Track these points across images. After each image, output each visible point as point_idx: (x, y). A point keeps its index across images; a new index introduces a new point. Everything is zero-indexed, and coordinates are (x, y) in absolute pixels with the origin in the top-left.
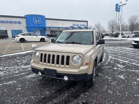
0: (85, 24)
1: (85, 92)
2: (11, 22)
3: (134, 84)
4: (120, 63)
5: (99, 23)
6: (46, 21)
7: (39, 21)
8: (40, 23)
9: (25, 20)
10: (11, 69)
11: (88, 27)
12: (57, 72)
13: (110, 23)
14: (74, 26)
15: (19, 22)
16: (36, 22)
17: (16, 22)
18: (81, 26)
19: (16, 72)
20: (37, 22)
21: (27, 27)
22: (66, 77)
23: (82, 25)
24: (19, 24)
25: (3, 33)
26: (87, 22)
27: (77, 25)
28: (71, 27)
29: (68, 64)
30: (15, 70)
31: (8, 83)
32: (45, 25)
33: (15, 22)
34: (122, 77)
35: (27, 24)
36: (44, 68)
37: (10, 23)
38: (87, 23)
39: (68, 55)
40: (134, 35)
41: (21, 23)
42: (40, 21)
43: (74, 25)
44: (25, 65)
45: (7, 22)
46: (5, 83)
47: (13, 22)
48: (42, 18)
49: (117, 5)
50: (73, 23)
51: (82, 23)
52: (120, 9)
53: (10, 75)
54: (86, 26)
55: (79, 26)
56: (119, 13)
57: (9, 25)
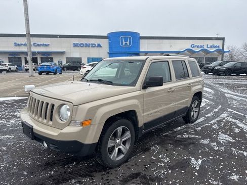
0: (219, 43)
2: (87, 45)
6: (142, 41)
7: (128, 43)
8: (130, 44)
11: (226, 50)
12: (34, 131)
14: (194, 49)
15: (99, 46)
16: (124, 44)
17: (95, 44)
18: (208, 49)
20: (126, 44)
21: (110, 53)
23: (211, 47)
24: (99, 48)
25: (75, 62)
26: (223, 39)
27: (201, 47)
28: (188, 50)
33: (93, 46)
35: (110, 47)
37: (86, 47)
38: (222, 41)
39: (54, 102)
41: (101, 47)
42: (130, 42)
43: (194, 46)
45: (82, 45)
47: (91, 45)
50: (191, 42)
51: (210, 43)
54: (221, 48)
55: (205, 47)
57: (84, 49)
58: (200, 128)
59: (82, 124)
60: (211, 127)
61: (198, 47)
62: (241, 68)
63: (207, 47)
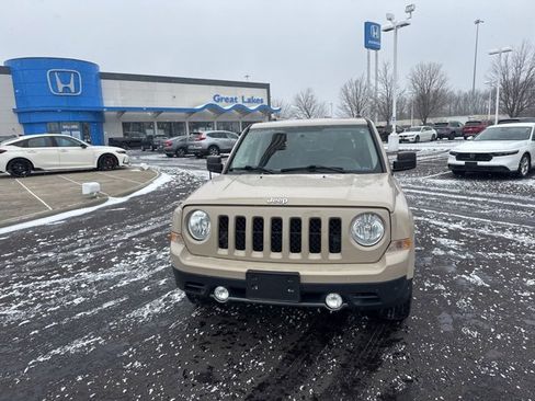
0: (260, 94)
1: (391, 343)
3: (526, 298)
5: (309, 91)
6: (105, 83)
7: (72, 86)
8: (77, 90)
11: (272, 107)
12: (303, 281)
13: (350, 93)
14: (219, 104)
16: (60, 90)
18: (244, 105)
19: (77, 301)
20: (66, 89)
21: (19, 112)
22: (334, 299)
23: (249, 101)
26: (266, 86)
27: (232, 100)
28: (210, 107)
29: (335, 247)
30: (65, 293)
31: (71, 349)
34: (475, 279)
36: (245, 270)
38: (265, 90)
39: (336, 213)
40: (434, 132)
42: (77, 85)
43: (217, 98)
44: (94, 270)
46: (58, 351)
48: (86, 72)
49: (368, 25)
50: (214, 90)
51: (248, 93)
52: (379, 40)
53: (57, 316)
54: (266, 103)
55: (240, 102)
56: (377, 55)
59: (399, 245)
61: (226, 100)
63: (243, 101)
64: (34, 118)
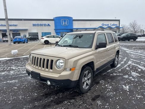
0: (117, 23)
2: (41, 25)
4: (137, 70)
5: (135, 21)
6: (74, 22)
7: (66, 23)
8: (67, 24)
9: (53, 22)
10: (22, 69)
11: (120, 27)
14: (103, 26)
15: (49, 25)
17: (46, 24)
18: (111, 26)
19: (24, 72)
20: (65, 24)
21: (55, 30)
23: (113, 25)
24: (48, 27)
26: (119, 20)
28: (100, 27)
30: (24, 70)
32: (72, 26)
33: (45, 25)
34: (127, 88)
35: (56, 26)
37: (40, 26)
38: (119, 22)
41: (50, 26)
43: (103, 25)
45: (38, 25)
47: (43, 25)
48: (70, 20)
50: (102, 22)
51: (112, 23)
53: (17, 75)
54: (118, 25)
55: (110, 25)
57: (40, 27)
58: (120, 70)
59: (71, 70)
60: (125, 69)
61: (106, 25)
62: (130, 36)
63: (111, 25)
64: (58, 31)
